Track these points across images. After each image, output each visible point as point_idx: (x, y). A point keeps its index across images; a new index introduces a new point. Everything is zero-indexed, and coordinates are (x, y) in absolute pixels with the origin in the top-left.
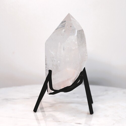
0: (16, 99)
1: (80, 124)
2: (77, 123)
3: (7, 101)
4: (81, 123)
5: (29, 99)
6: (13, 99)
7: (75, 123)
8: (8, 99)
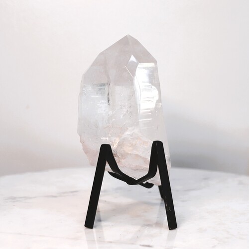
0: (30, 198)
1: (149, 246)
2: (144, 246)
3: (14, 202)
4: (151, 245)
5: (55, 197)
6: (26, 198)
7: (141, 245)
8: (15, 198)
